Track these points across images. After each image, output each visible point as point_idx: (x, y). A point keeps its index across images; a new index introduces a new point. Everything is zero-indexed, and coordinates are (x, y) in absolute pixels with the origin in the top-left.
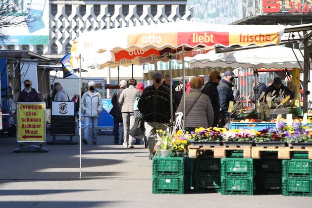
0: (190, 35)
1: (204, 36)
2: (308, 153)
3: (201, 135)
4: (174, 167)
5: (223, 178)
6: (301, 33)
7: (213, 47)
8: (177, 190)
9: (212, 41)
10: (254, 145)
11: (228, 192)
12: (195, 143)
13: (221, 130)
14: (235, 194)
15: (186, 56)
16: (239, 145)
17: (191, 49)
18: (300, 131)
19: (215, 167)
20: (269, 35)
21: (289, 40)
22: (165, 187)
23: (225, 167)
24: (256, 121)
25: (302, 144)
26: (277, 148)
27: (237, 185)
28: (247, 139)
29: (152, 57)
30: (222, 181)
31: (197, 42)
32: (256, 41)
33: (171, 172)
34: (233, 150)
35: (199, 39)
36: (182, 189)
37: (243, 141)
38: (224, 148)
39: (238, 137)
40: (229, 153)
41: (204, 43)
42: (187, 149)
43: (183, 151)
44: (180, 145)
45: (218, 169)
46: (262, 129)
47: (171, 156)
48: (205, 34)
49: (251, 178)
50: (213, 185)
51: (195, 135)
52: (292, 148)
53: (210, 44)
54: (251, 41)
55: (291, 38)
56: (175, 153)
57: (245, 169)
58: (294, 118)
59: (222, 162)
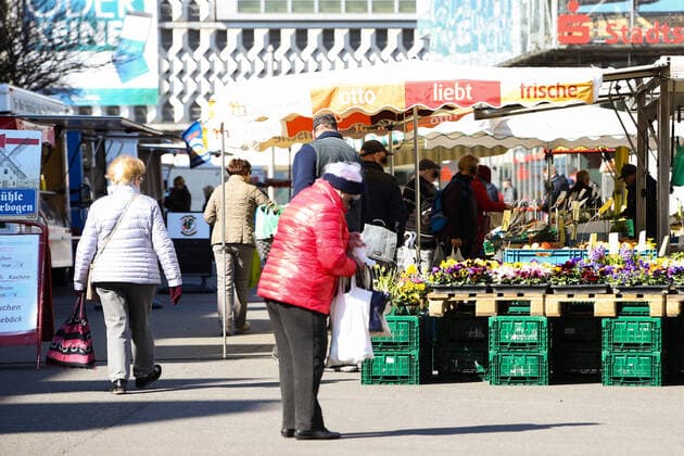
0: (429, 87)
1: (454, 89)
2: (648, 306)
3: (451, 273)
4: (401, 335)
5: (492, 353)
6: (633, 82)
7: (470, 109)
8: (407, 377)
9: (469, 98)
10: (549, 291)
11: (502, 380)
12: (440, 289)
13: (488, 264)
14: (516, 383)
15: (420, 125)
16: (522, 291)
17: (429, 113)
18: (634, 265)
19: (477, 333)
20: (574, 86)
21: (610, 95)
22: (384, 372)
23: (497, 333)
24: (551, 246)
25: (637, 288)
26: (592, 296)
27: (519, 367)
28: (536, 280)
29: (357, 127)
30: (491, 359)
31: (441, 99)
32: (551, 97)
33: (396, 344)
34: (511, 301)
35: (446, 94)
36: (416, 375)
37: (529, 284)
38: (494, 297)
39: (519, 277)
40: (502, 308)
41: (454, 101)
42: (425, 299)
43: (418, 304)
44: (412, 292)
45: (483, 336)
46: (563, 260)
47: (396, 314)
48: (457, 84)
49: (544, 353)
50: (474, 367)
51: (440, 273)
52: (618, 296)
53: (465, 103)
54: (540, 97)
55: (614, 92)
56: (402, 308)
57: (533, 337)
58: (621, 241)
59: (490, 324)
